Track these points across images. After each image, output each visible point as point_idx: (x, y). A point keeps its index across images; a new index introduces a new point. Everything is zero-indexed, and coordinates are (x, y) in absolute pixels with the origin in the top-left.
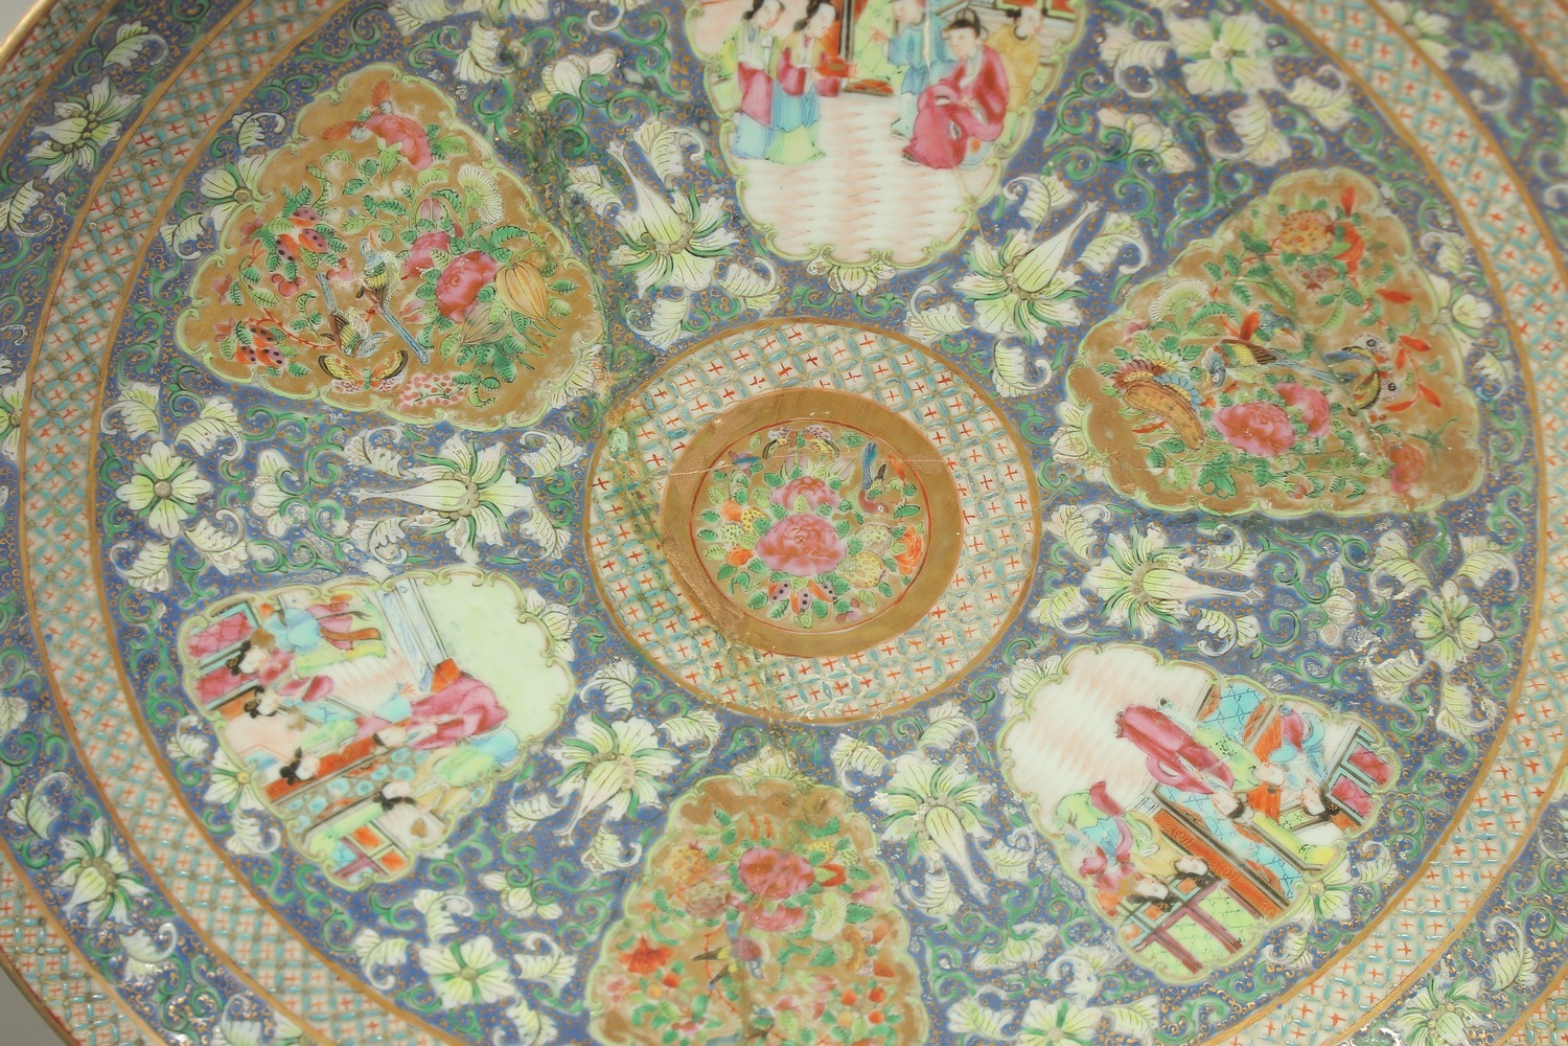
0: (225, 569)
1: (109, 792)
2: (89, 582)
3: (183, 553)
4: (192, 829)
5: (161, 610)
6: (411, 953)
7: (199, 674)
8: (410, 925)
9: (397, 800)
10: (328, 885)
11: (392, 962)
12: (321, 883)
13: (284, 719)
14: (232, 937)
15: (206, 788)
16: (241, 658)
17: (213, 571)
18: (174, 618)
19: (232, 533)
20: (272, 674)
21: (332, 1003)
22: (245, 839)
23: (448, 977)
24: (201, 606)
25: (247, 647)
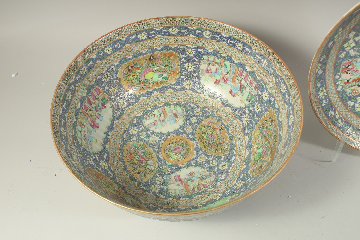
0: (352, 55)
1: (327, 82)
2: (335, 56)
3: (348, 53)
4: (334, 87)
5: (342, 60)
6: (354, 104)
7: (342, 68)
8: (355, 101)
10: (347, 95)
11: (351, 105)
12: (346, 95)
13: (351, 74)
14: (334, 101)
15: (337, 82)
16: (348, 67)
17: (350, 55)
18: (343, 61)
19: (355, 51)
20: (352, 69)
21: (343, 110)
22: (339, 89)
23: (358, 108)
24: (347, 60)
25: (350, 65)
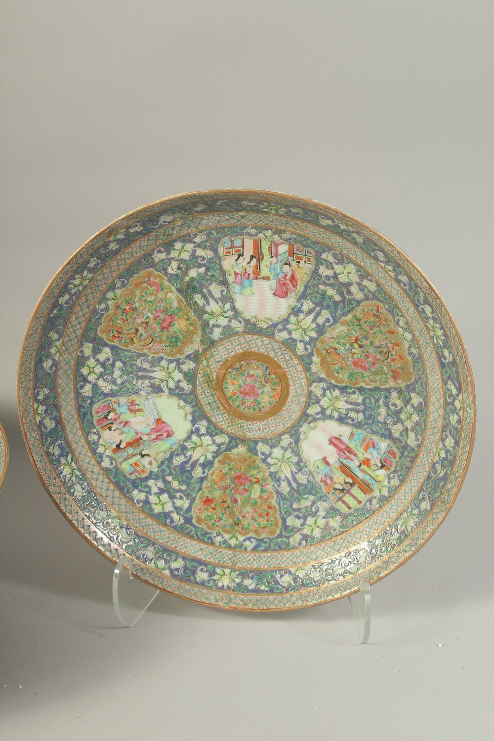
0: (105, 392)
1: (73, 447)
2: (72, 392)
3: (95, 387)
4: (93, 459)
5: (89, 401)
6: (147, 497)
7: (97, 418)
8: (147, 489)
9: (145, 455)
10: (127, 477)
11: (142, 499)
12: (124, 476)
13: (118, 431)
14: (101, 489)
15: (97, 449)
16: (108, 415)
17: (102, 391)
18: (92, 403)
19: (108, 382)
20: (115, 419)
21: (126, 509)
22: (106, 463)
23: (156, 504)
24: (99, 401)
25: (109, 412)
